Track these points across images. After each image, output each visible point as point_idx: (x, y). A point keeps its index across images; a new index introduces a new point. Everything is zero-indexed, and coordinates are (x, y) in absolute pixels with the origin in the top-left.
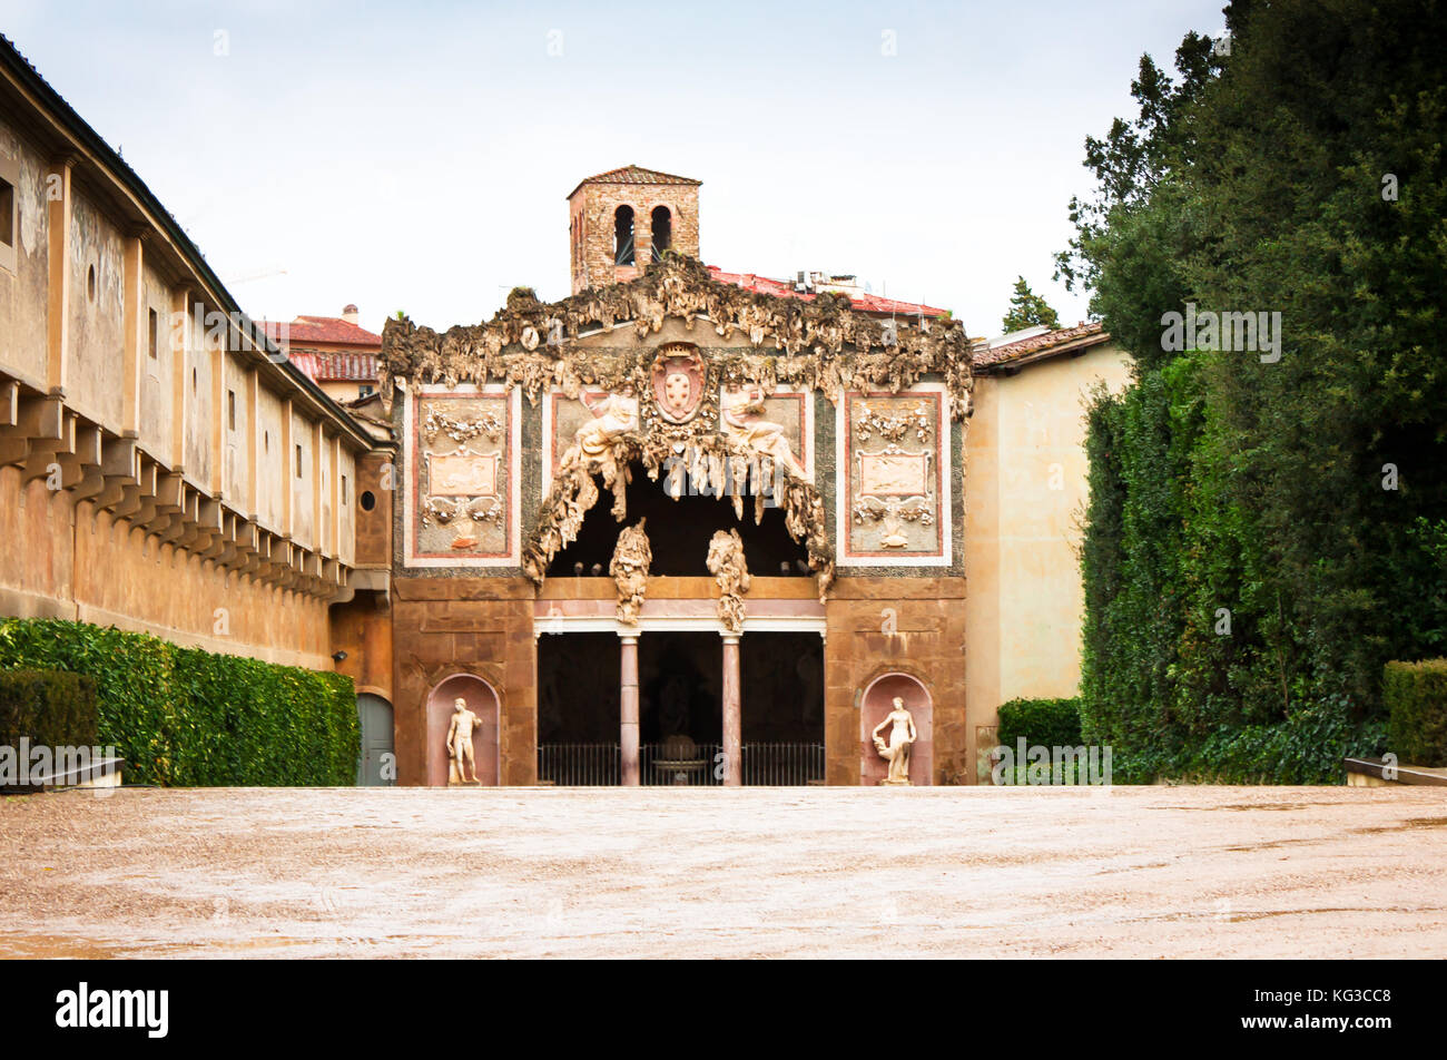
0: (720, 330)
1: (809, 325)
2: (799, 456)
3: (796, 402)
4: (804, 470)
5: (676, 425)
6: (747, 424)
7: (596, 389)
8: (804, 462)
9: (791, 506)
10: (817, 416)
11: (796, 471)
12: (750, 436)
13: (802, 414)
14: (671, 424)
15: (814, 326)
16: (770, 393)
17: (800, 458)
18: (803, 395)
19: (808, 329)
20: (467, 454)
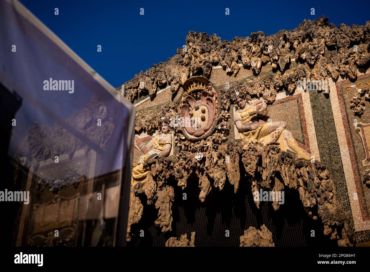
0: (229, 70)
1: (296, 43)
2: (304, 142)
3: (294, 102)
4: (309, 152)
5: (197, 140)
6: (253, 126)
7: (144, 135)
8: (308, 146)
9: (301, 183)
10: (314, 107)
11: (301, 153)
12: (256, 135)
13: (301, 109)
14: (194, 141)
15: (299, 43)
16: (271, 99)
17: (304, 143)
18: (300, 95)
19: (295, 46)
20: (59, 200)
